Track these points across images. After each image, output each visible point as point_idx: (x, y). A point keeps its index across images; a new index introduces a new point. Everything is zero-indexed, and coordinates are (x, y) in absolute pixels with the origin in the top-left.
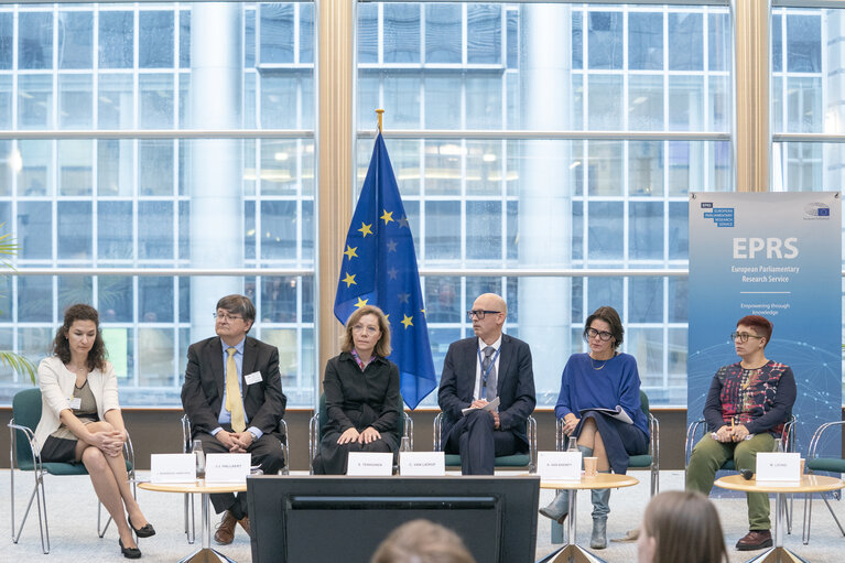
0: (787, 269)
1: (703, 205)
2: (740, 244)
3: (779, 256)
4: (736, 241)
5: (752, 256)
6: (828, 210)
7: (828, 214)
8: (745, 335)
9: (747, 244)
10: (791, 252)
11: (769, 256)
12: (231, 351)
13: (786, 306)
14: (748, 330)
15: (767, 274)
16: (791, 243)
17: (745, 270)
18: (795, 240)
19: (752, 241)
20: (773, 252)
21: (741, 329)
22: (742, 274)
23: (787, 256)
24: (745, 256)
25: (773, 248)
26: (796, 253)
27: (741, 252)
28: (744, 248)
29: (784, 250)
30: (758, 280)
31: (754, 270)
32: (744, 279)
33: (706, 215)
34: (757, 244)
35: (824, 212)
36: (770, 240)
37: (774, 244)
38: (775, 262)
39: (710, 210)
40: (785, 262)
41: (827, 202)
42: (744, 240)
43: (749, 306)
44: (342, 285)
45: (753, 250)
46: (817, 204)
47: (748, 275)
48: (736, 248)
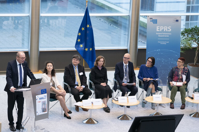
0: (168, 34)
1: (150, 19)
2: (158, 28)
3: (167, 31)
4: (157, 27)
5: (161, 31)
6: (178, 20)
7: (178, 21)
8: (180, 62)
9: (160, 28)
10: (169, 30)
11: (165, 31)
12: (76, 68)
13: (168, 42)
14: (180, 61)
15: (164, 35)
16: (170, 28)
17: (159, 34)
18: (170, 27)
19: (161, 27)
20: (166, 30)
21: (179, 60)
22: (158, 35)
23: (169, 31)
24: (159, 31)
25: (165, 29)
26: (171, 30)
27: (158, 30)
28: (159, 29)
29: (168, 29)
30: (162, 36)
31: (161, 34)
32: (159, 36)
33: (151, 21)
34: (162, 28)
35: (177, 21)
36: (165, 27)
37: (166, 28)
38: (166, 32)
39: (152, 20)
40: (168, 32)
41: (178, 19)
42: (159, 27)
43: (160, 42)
44: (77, 41)
45: (161, 29)
46: (176, 19)
47: (160, 35)
48: (157, 29)
